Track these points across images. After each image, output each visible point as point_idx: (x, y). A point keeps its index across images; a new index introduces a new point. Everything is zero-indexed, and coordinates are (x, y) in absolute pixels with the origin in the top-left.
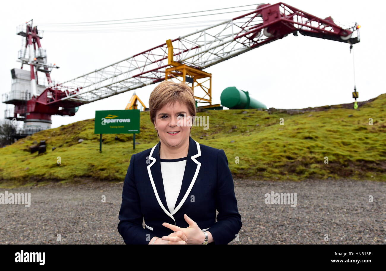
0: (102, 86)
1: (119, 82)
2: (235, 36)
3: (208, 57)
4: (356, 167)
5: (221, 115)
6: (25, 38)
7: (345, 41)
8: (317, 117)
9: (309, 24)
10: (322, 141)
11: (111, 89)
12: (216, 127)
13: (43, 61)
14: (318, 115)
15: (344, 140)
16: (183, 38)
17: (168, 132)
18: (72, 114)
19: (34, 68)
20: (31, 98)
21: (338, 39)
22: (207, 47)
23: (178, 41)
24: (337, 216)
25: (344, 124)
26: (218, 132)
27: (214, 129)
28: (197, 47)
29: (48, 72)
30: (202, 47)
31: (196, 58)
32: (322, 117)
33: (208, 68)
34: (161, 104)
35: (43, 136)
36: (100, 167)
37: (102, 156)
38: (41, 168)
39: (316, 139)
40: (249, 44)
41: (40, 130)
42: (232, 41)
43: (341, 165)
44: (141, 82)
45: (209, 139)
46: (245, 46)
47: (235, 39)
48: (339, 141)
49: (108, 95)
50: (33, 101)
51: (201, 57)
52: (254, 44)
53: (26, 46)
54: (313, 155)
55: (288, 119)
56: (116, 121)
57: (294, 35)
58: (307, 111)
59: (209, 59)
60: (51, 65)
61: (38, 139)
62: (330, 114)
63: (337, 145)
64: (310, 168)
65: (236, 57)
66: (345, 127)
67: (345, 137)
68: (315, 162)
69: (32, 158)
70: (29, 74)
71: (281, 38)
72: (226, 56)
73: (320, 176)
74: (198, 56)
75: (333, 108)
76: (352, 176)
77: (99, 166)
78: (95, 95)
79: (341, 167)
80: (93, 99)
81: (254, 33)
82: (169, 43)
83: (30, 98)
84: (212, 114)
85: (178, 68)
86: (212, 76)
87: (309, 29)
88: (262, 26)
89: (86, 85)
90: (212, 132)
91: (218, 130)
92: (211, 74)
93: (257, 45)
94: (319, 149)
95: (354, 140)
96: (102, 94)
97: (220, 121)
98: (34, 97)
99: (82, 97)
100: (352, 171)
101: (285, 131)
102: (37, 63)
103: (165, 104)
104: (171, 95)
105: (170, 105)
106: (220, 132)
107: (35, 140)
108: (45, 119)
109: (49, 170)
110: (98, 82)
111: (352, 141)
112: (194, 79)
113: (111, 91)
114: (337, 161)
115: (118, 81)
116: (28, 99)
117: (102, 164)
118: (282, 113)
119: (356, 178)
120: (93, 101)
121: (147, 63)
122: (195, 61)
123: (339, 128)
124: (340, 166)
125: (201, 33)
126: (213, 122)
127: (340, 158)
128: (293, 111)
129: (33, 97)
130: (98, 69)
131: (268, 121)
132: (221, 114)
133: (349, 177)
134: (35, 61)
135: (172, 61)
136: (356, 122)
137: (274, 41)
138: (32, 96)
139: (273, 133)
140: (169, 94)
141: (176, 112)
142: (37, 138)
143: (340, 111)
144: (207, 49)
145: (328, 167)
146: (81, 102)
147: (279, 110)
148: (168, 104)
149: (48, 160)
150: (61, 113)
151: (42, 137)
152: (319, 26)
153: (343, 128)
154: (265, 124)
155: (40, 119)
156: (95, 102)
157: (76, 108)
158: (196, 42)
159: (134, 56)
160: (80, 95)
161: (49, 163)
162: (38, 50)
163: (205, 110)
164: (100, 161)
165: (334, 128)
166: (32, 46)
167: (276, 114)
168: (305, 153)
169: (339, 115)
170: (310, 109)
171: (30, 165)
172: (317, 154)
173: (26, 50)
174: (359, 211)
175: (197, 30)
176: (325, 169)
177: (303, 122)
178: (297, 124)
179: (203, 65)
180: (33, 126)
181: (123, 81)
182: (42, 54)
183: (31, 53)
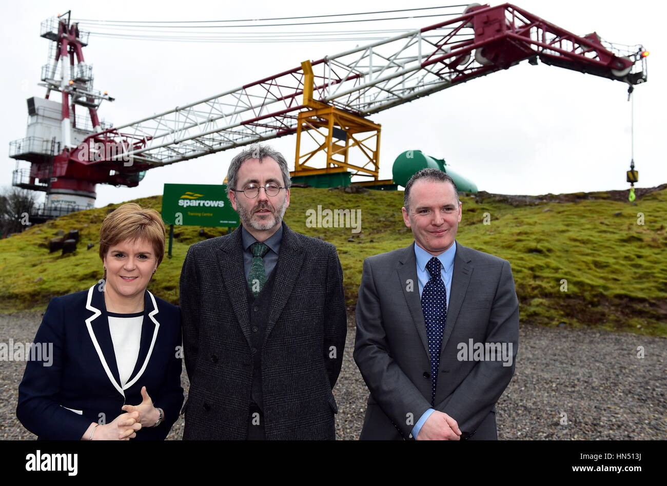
0: (187, 136)
1: (217, 132)
2: (423, 61)
3: (376, 95)
4: (613, 308)
5: (392, 200)
6: (55, 43)
7: (621, 79)
8: (559, 213)
9: (557, 45)
10: (559, 257)
11: (202, 143)
12: (380, 221)
13: (86, 86)
14: (561, 209)
15: (598, 259)
16: (333, 59)
17: (122, 277)
18: (134, 183)
19: (70, 97)
20: (61, 152)
21: (606, 75)
22: (374, 78)
23: (323, 64)
24: (535, 394)
25: (604, 228)
26: (383, 231)
27: (375, 225)
28: (357, 76)
29: (95, 106)
30: (367, 77)
31: (355, 95)
32: (566, 213)
33: (376, 114)
34: (117, 238)
35: (75, 222)
36: (165, 284)
37: (172, 263)
38: (63, 279)
39: (547, 253)
40: (450, 76)
41: (73, 210)
42: (419, 69)
43: (586, 303)
44: (257, 134)
45: (364, 243)
46: (442, 78)
47: (423, 66)
48: (589, 259)
49: (197, 153)
50: (65, 156)
51: (364, 93)
52: (458, 75)
53: (57, 59)
54: (538, 282)
55: (507, 214)
56: (199, 204)
57: (529, 62)
58: (545, 201)
59: (378, 99)
60: (100, 94)
61: (66, 227)
62: (583, 208)
63: (584, 267)
64: (530, 305)
65: (426, 97)
66: (604, 235)
67: (600, 253)
68: (539, 296)
69: (50, 262)
70: (60, 109)
71: (506, 67)
72: (406, 94)
73: (546, 320)
74: (358, 92)
75: (592, 197)
76: (603, 323)
77: (163, 281)
78: (175, 151)
79: (586, 306)
80: (170, 159)
81: (458, 57)
82: (307, 67)
83: (59, 151)
84: (375, 198)
85: (320, 113)
86: (382, 128)
87: (557, 54)
88: (472, 45)
89: (159, 133)
90: (371, 230)
91: (383, 227)
92: (379, 125)
93: (463, 78)
94: (550, 273)
95: (615, 258)
96: (187, 151)
97: (387, 211)
98: (66, 149)
99: (150, 155)
100: (603, 314)
101: (497, 236)
102: (75, 89)
103: (124, 239)
104: (132, 228)
105: (131, 241)
106: (385, 231)
107: (62, 228)
108: (85, 190)
109: (77, 283)
110: (180, 130)
111: (612, 261)
112: (348, 134)
113: (203, 146)
114: (580, 294)
115: (216, 129)
116: (56, 154)
117: (168, 278)
118: (500, 201)
119: (610, 326)
120: (170, 163)
121: (267, 101)
122: (352, 102)
123: (591, 236)
124: (584, 303)
125: (364, 51)
126: (375, 212)
127: (585, 291)
128: (520, 198)
129: (64, 150)
130: (181, 106)
131: (473, 216)
132: (391, 198)
133: (597, 325)
134: (71, 85)
135: (310, 99)
136: (625, 227)
137: (494, 72)
138: (62, 147)
139: (476, 238)
140: (131, 227)
141: (136, 252)
142: (65, 225)
143: (601, 205)
144: (373, 80)
145: (562, 306)
146: (150, 164)
147: (495, 195)
148: (128, 240)
149: (77, 265)
150: (114, 182)
151: (73, 224)
152: (575, 49)
153: (600, 236)
154: (467, 220)
155: (74, 190)
156: (174, 164)
157: (141, 173)
158: (356, 66)
159: (245, 87)
160: (149, 150)
161: (78, 272)
162: (78, 67)
163: (365, 189)
164: (166, 273)
165: (584, 235)
166: (67, 59)
167: (488, 203)
168: (524, 278)
169: (598, 212)
170: (550, 197)
171: (45, 273)
172: (545, 280)
173: (55, 66)
174: (577, 388)
175: (358, 46)
176: (555, 309)
177: (531, 221)
178: (521, 224)
179: (366, 108)
180: (62, 201)
181: (224, 130)
182: (85, 74)
183: (65, 71)
